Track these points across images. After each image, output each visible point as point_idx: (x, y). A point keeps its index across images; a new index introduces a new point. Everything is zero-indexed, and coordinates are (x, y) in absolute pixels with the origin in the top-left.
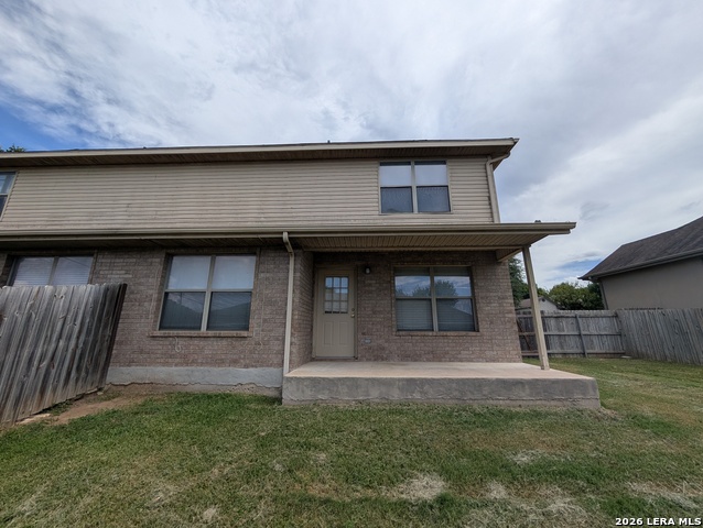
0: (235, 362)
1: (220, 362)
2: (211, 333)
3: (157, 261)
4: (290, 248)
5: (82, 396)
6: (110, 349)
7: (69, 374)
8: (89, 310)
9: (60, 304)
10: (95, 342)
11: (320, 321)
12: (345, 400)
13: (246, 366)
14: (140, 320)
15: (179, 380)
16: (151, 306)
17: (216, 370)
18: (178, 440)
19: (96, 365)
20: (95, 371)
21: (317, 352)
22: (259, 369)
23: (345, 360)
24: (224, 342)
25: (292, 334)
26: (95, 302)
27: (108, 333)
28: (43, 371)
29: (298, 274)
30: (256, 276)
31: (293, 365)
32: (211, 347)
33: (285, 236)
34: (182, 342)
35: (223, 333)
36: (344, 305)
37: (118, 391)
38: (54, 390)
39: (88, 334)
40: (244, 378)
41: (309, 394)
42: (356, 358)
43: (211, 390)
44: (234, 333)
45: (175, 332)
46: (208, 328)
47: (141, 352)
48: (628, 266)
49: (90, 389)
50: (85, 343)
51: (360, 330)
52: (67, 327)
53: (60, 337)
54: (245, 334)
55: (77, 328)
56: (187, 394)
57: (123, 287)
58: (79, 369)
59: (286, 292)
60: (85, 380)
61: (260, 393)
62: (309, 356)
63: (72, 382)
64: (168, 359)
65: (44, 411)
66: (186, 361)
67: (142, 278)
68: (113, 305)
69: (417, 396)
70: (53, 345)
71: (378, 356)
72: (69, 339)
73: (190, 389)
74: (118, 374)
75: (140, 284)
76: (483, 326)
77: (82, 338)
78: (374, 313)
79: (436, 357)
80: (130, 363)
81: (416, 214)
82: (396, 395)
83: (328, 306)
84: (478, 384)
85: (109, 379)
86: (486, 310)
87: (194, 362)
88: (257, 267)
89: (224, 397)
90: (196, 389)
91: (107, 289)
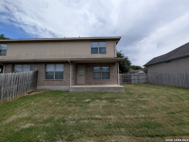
0: (61, 85)
1: (58, 85)
2: (56, 80)
3: (44, 66)
4: (70, 63)
5: (33, 91)
6: (37, 83)
7: (30, 87)
8: (32, 76)
9: (27, 75)
10: (34, 82)
11: (78, 77)
12: (81, 91)
13: (63, 86)
14: (42, 77)
15: (51, 88)
16: (44, 75)
17: (57, 86)
18: (52, 96)
19: (35, 86)
20: (34, 87)
21: (78, 83)
22: (65, 86)
23: (83, 84)
24: (59, 81)
25: (72, 80)
26: (33, 74)
27: (36, 80)
28: (26, 87)
29: (72, 68)
30: (64, 68)
31: (72, 85)
32: (56, 82)
33: (69, 61)
34: (50, 81)
35: (58, 80)
36: (83, 74)
37: (39, 90)
38: (28, 90)
39: (32, 80)
40: (63, 88)
41: (74, 90)
42: (85, 84)
43: (57, 90)
44: (60, 80)
45: (49, 80)
46: (55, 79)
47: (43, 83)
48: (152, 63)
49: (34, 90)
50: (32, 82)
51: (86, 79)
52: (29, 79)
53: (28, 81)
54: (62, 80)
55: (31, 79)
56: (52, 91)
57: (38, 71)
58: (32, 86)
59: (70, 72)
60: (33, 88)
61: (66, 90)
62: (76, 84)
63: (31, 89)
64: (48, 85)
65: (27, 93)
66: (51, 85)
67: (41, 69)
68: (36, 74)
69: (93, 90)
70: (27, 82)
71: (90, 84)
72: (29, 81)
73: (53, 90)
74: (39, 87)
75: (41, 70)
76: (111, 78)
77: (32, 81)
78: (89, 75)
79: (101, 84)
80: (41, 85)
81: (99, 54)
82: (89, 90)
83: (80, 74)
84: (104, 88)
85: (37, 88)
86: (112, 74)
87: (53, 85)
88: (64, 67)
89: (59, 91)
90: (54, 90)
91: (35, 72)
